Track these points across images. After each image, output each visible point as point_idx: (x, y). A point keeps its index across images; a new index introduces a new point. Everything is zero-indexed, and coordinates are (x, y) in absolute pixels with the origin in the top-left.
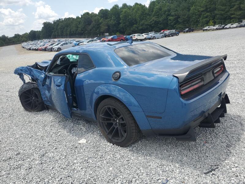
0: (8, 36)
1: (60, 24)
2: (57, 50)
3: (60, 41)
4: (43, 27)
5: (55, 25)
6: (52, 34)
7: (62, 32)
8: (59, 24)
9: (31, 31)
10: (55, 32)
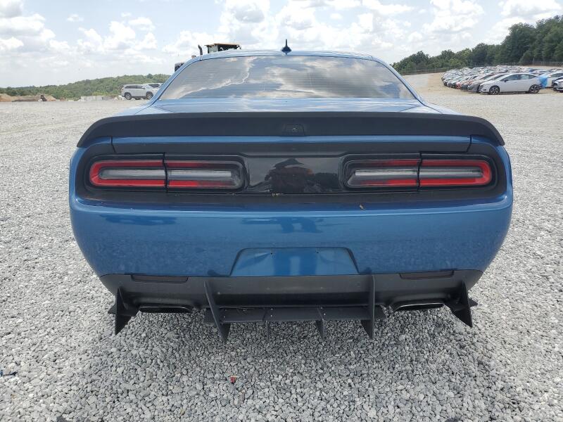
0: (427, 55)
1: (552, 30)
2: (488, 91)
3: (534, 72)
4: (507, 37)
5: (539, 33)
6: (524, 54)
7: (552, 50)
8: (549, 30)
9: (479, 45)
10: (534, 48)
